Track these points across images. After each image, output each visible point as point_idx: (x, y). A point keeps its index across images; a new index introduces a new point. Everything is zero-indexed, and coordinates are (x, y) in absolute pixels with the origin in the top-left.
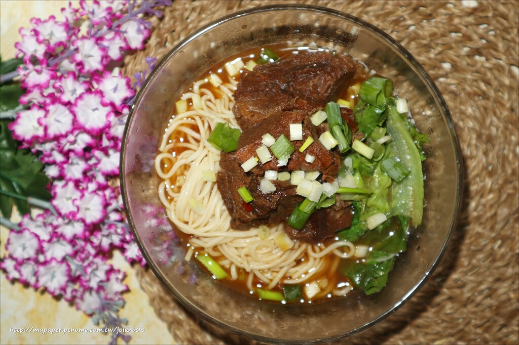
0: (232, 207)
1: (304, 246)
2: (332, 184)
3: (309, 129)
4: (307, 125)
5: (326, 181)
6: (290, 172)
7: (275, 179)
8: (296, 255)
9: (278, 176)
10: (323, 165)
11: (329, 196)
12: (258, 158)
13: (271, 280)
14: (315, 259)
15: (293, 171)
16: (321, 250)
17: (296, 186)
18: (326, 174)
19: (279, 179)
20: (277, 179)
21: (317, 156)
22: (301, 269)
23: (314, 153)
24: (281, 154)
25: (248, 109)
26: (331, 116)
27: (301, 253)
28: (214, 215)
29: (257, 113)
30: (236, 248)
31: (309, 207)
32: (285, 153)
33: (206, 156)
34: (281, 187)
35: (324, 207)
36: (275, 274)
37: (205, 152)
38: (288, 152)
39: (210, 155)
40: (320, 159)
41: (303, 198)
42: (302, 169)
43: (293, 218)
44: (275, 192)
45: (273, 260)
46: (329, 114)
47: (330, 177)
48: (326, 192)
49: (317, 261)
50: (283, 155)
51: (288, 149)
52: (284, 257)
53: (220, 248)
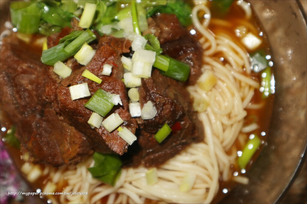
0: (180, 144)
1: (207, 59)
2: (132, 41)
3: (74, 78)
4: (71, 81)
5: (130, 48)
6: (128, 89)
7: (138, 104)
8: (218, 66)
9: (135, 102)
10: (111, 54)
11: (146, 41)
12: (118, 127)
13: (250, 87)
14: (218, 45)
15: (125, 86)
16: (207, 40)
17: (142, 79)
18: (122, 49)
19: (138, 100)
20: (138, 102)
21: (103, 63)
22: (231, 57)
23: (100, 66)
24: (107, 103)
25: (68, 150)
26: (56, 58)
27: (215, 60)
28: (194, 162)
29: (70, 139)
30: (224, 130)
31: (163, 61)
32: (105, 99)
33: (131, 183)
34: (146, 96)
35: (159, 45)
36: (243, 84)
37: (127, 185)
38: (103, 96)
39: (129, 179)
40: (106, 59)
41: (154, 69)
42: (122, 77)
43: (179, 76)
44: (153, 101)
45: (229, 89)
46: (56, 60)
47: (124, 44)
48: (142, 46)
49: (219, 42)
50: (107, 101)
51: (100, 96)
52: (222, 78)
53: (228, 148)
